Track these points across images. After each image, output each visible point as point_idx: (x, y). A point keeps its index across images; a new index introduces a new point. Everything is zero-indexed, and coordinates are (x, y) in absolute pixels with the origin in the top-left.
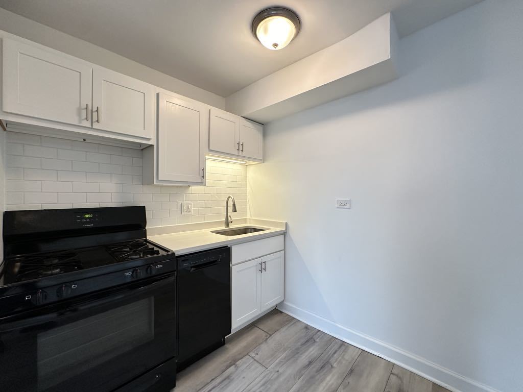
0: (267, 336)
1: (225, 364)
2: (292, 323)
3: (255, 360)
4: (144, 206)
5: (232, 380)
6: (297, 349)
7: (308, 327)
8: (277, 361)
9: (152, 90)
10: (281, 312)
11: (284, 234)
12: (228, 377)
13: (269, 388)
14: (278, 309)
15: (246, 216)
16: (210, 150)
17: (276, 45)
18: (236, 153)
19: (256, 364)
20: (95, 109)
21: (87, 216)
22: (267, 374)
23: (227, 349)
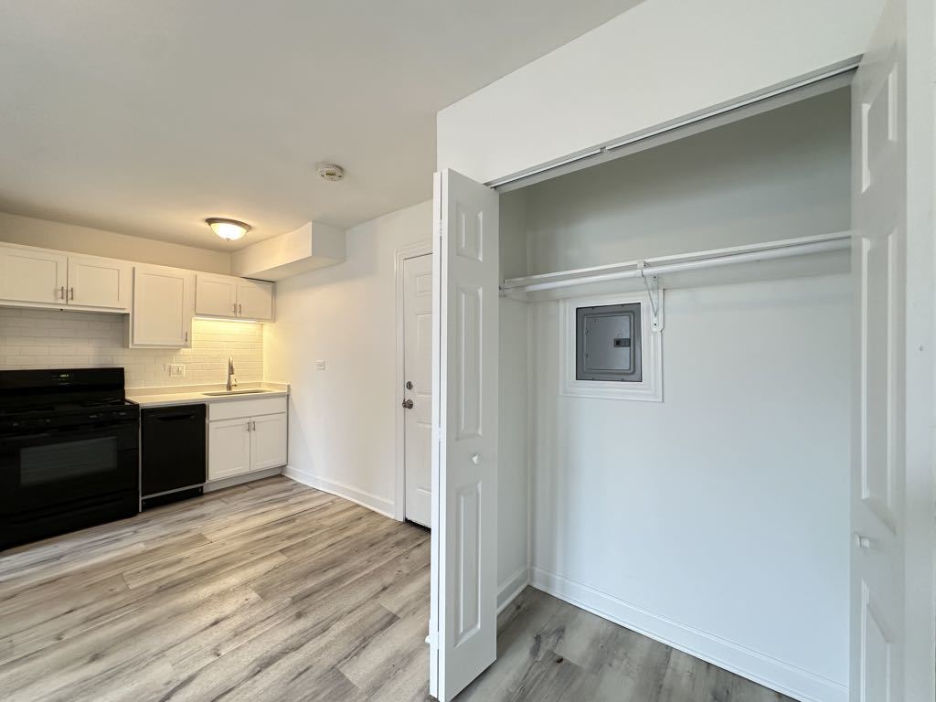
4: (123, 368)
9: (126, 266)
11: (288, 396)
14: (283, 474)
15: (262, 379)
16: (197, 315)
18: (233, 315)
20: (69, 289)
21: (63, 376)
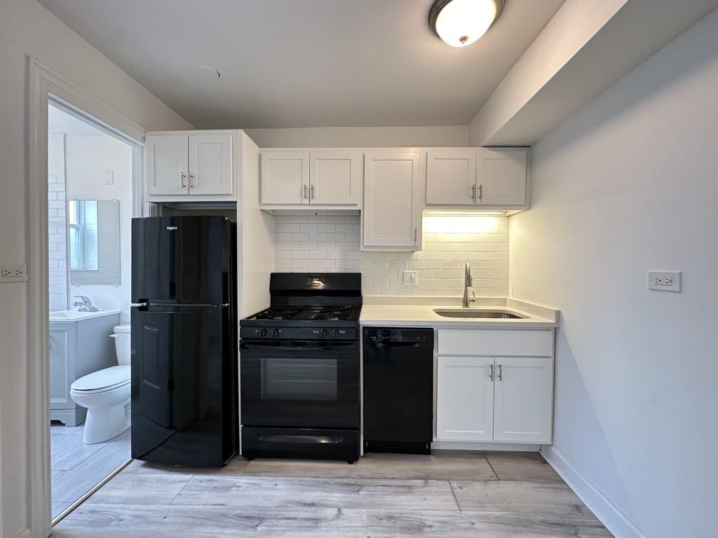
0: (492, 477)
1: (416, 474)
2: (555, 486)
3: (453, 492)
4: (360, 274)
5: (410, 492)
6: (532, 522)
7: (583, 509)
8: (482, 513)
10: (545, 462)
11: (555, 330)
12: (409, 487)
13: (446, 531)
14: (542, 454)
15: (507, 295)
16: (427, 205)
17: (464, 39)
19: (451, 497)
20: (311, 187)
22: (457, 516)
23: (430, 460)
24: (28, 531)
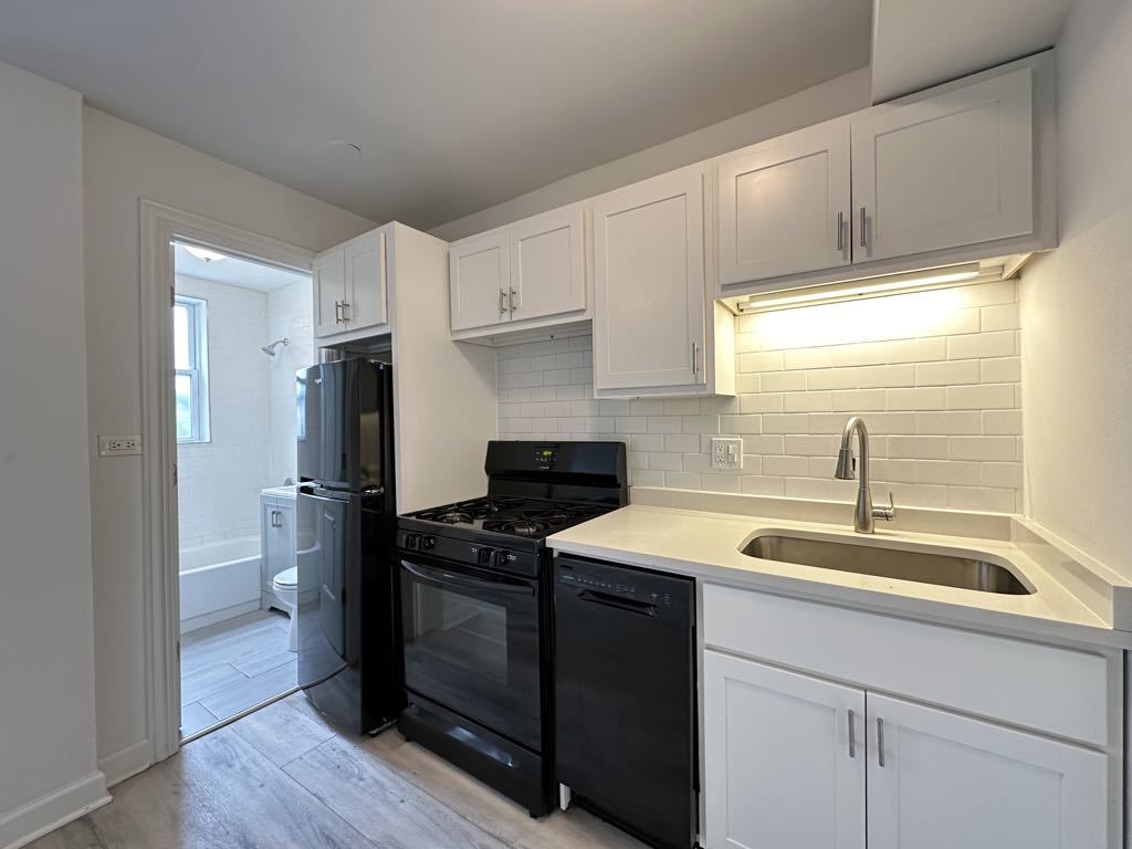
16: (725, 288)
21: (545, 453)
24: (145, 741)
